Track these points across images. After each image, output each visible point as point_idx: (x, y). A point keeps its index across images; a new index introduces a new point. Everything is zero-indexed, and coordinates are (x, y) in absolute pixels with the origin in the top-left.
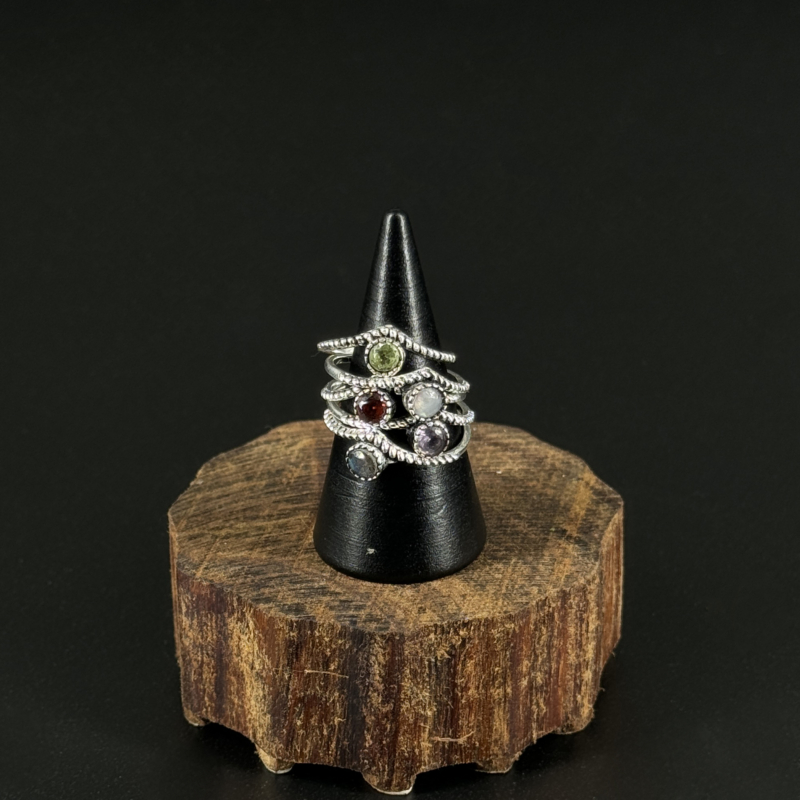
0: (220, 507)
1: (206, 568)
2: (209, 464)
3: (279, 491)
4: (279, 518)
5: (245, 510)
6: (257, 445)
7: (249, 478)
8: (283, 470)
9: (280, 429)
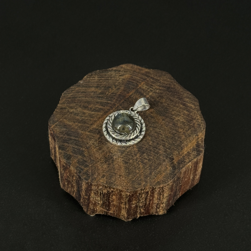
0: (80, 97)
1: (56, 125)
2: (90, 74)
3: (102, 97)
4: (93, 111)
5: (86, 102)
6: (111, 71)
7: (97, 87)
8: (110, 87)
9: (124, 66)
